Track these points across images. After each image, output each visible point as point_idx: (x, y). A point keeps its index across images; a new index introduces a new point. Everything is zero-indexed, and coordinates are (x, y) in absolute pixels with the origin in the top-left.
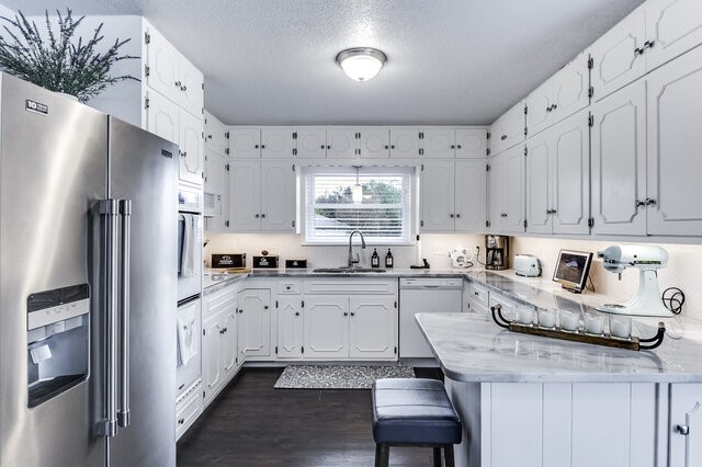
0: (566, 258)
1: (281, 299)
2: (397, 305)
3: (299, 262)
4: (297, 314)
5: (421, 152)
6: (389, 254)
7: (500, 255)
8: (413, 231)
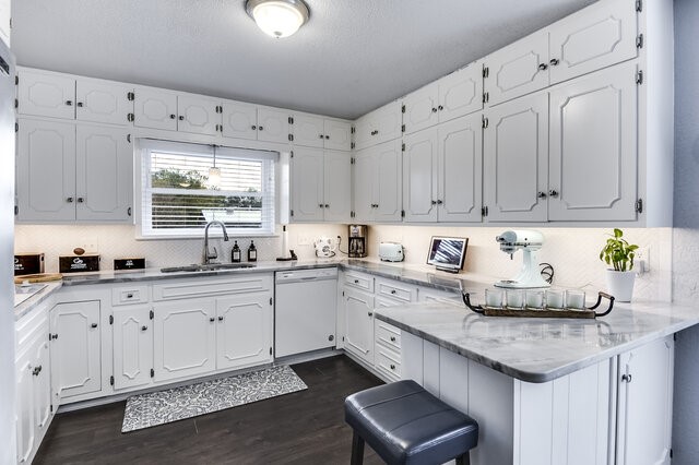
1: (118, 313)
2: (273, 302)
3: (134, 261)
4: (144, 329)
5: (291, 137)
6: (252, 246)
7: (360, 244)
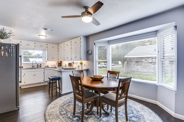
0: (69, 63)
2: (44, 73)
5: (47, 47)
6: (41, 65)
7: (60, 64)
8: (45, 61)
